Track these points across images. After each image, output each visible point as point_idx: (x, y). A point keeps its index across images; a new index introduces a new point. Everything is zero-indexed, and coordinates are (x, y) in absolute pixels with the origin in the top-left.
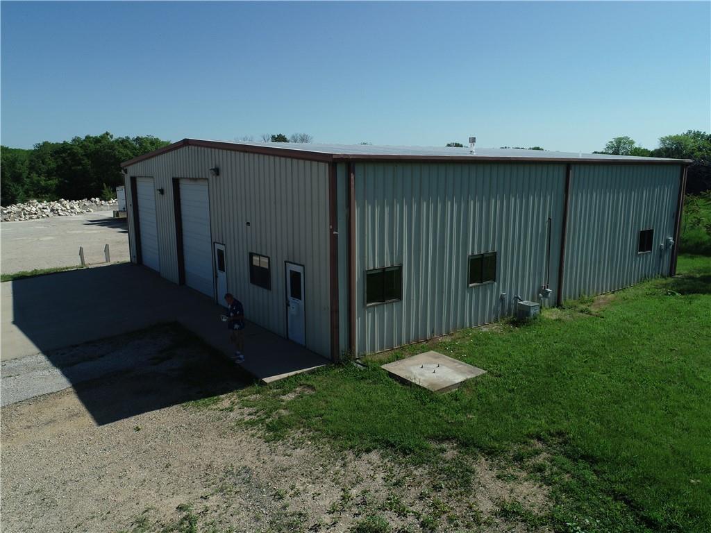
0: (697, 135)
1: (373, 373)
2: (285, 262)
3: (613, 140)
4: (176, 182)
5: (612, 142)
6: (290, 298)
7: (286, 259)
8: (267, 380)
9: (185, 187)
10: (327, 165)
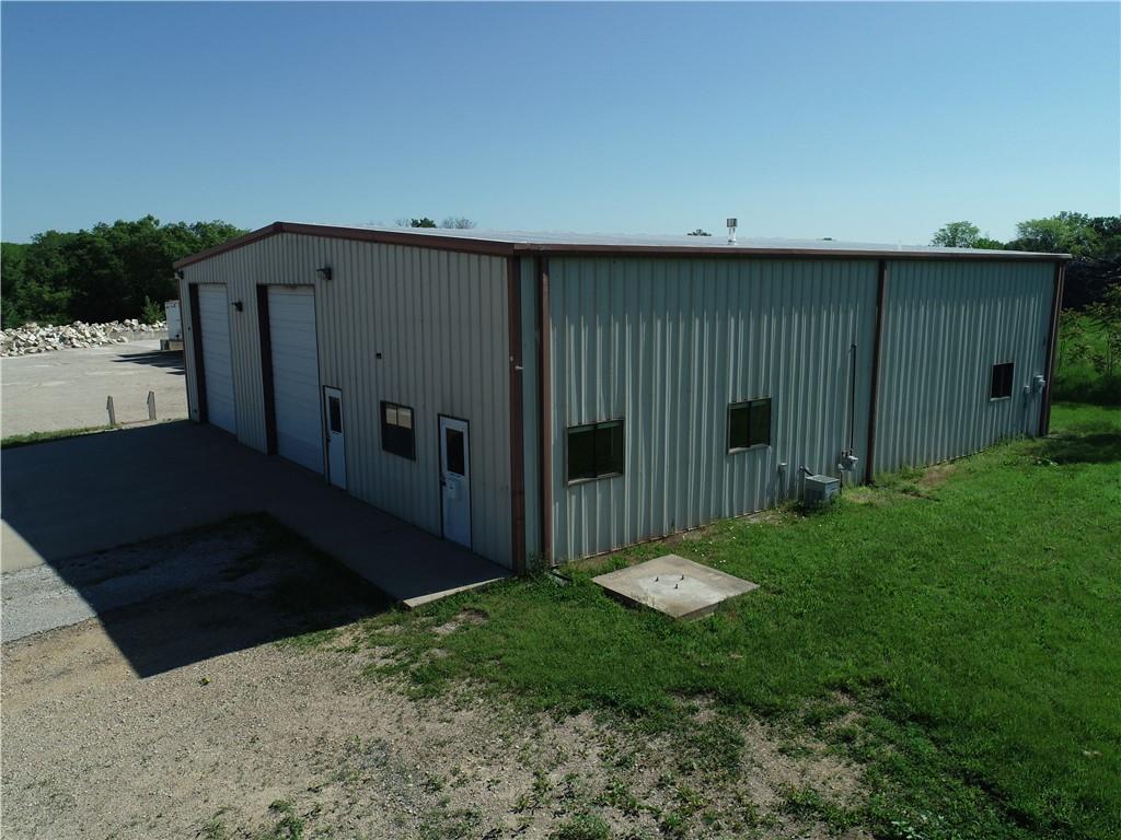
0: (1075, 219)
1: (580, 590)
2: (439, 415)
3: (946, 227)
4: (262, 291)
5: (944, 230)
6: (446, 473)
7: (440, 411)
8: (412, 602)
9: (276, 299)
10: (505, 260)
